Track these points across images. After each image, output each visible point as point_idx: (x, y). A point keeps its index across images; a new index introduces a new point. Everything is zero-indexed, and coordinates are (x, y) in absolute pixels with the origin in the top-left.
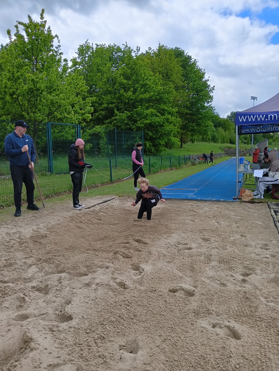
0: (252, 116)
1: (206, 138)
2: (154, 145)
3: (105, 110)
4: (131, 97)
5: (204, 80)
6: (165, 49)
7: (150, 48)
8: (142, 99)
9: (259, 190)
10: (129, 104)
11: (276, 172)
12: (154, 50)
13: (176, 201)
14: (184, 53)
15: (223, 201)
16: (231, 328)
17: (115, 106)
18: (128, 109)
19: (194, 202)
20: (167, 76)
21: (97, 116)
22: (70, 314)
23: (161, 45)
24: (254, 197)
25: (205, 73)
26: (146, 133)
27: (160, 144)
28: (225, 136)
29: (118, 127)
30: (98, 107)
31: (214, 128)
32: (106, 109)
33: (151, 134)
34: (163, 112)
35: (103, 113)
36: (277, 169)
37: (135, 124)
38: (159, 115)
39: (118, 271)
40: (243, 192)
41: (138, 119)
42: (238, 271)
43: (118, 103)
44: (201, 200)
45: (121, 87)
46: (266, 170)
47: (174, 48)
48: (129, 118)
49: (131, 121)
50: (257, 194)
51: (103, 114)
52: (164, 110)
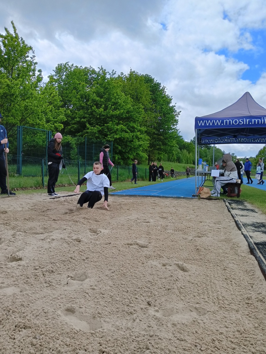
0: (209, 121)
1: (172, 159)
2: (124, 159)
3: (77, 124)
4: (103, 113)
5: (171, 105)
6: (136, 75)
7: (122, 73)
8: (112, 116)
9: (215, 189)
10: (101, 119)
11: (231, 172)
12: (126, 75)
13: (139, 198)
14: (154, 80)
15: (184, 198)
16: (180, 265)
17: (87, 120)
18: (99, 124)
19: (157, 198)
20: (137, 99)
21: (69, 129)
22: (20, 257)
23: (132, 71)
24: (212, 195)
25: (172, 99)
26: (116, 147)
27: (128, 158)
28: (188, 157)
29: (89, 139)
30: (71, 121)
31: (179, 150)
32: (78, 122)
33: (120, 148)
34: (133, 130)
35: (75, 126)
36: (231, 168)
37: (105, 138)
38: (129, 131)
39: (75, 232)
40: (201, 190)
41: (108, 133)
42: (192, 235)
43: (90, 118)
44: (163, 197)
45: (94, 104)
46: (222, 171)
47: (144, 75)
48: (100, 132)
49: (101, 135)
50: (214, 193)
51: (75, 128)
52: (133, 127)
